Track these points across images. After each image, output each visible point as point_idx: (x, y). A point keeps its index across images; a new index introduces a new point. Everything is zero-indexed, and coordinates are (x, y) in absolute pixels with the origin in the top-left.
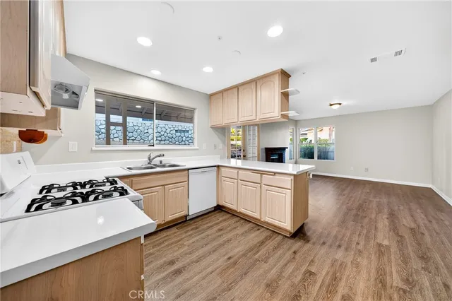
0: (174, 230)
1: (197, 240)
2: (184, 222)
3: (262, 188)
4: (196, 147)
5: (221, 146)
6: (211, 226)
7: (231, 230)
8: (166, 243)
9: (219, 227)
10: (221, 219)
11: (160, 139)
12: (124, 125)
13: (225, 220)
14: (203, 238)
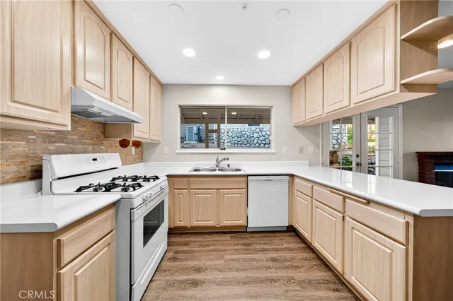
0: (228, 237)
1: (238, 260)
2: (244, 232)
3: (346, 221)
4: (273, 151)
5: (310, 149)
6: (267, 250)
7: (287, 268)
8: (211, 248)
9: (274, 255)
10: (285, 246)
11: (264, 142)
12: (218, 131)
13: (291, 250)
14: (245, 260)
